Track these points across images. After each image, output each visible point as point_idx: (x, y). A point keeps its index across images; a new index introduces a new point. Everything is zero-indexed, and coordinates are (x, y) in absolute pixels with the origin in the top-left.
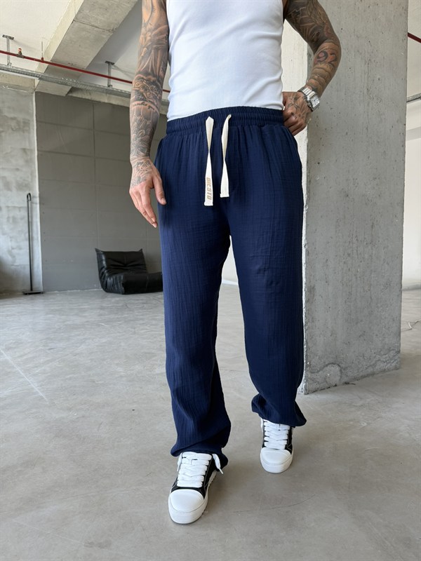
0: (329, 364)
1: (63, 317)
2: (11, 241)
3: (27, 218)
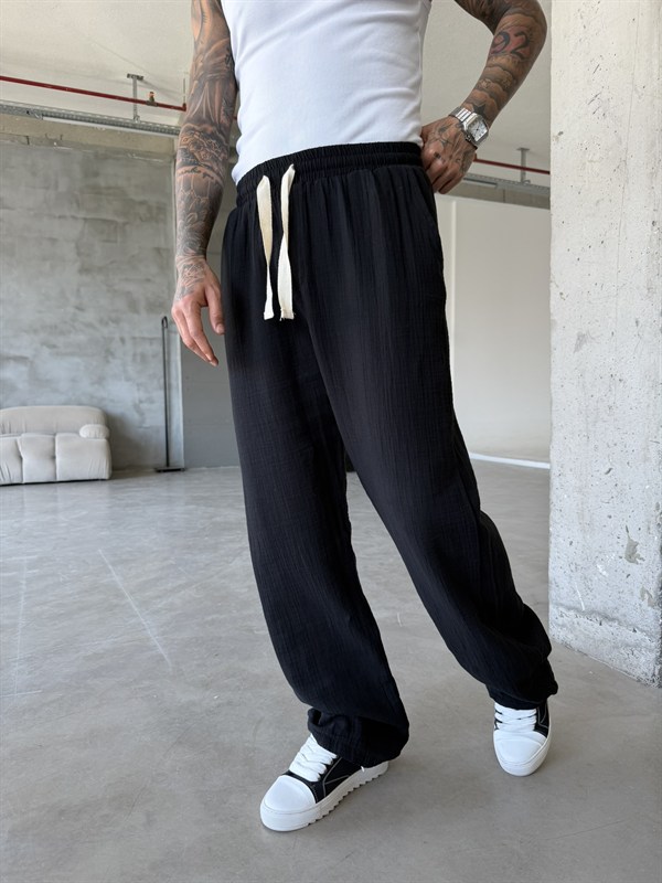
1: (211, 510)
2: (138, 390)
3: (161, 355)
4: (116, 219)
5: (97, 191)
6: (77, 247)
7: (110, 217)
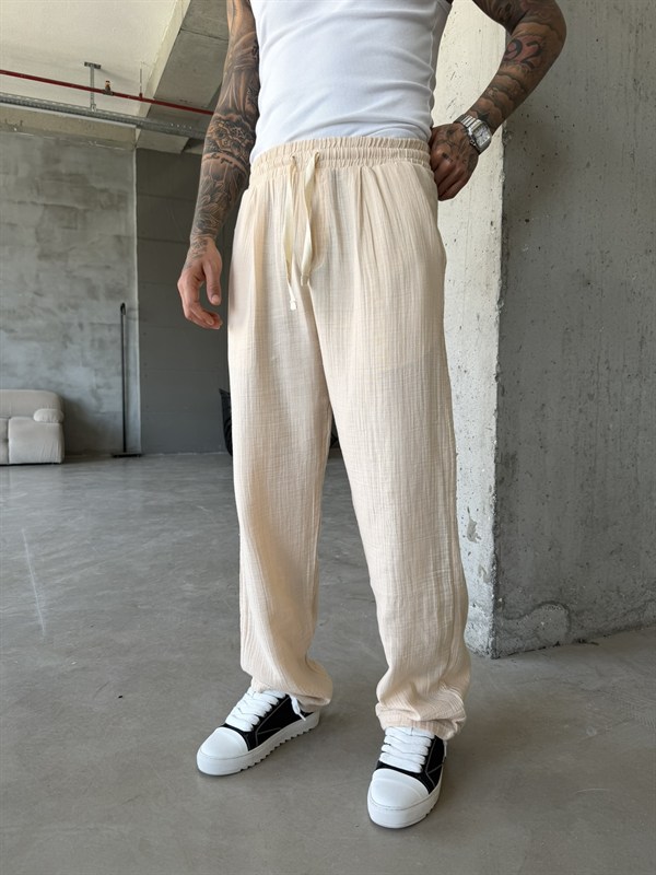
0: (543, 604)
1: (149, 494)
2: (96, 375)
3: (120, 341)
4: (76, 206)
5: (57, 177)
6: (37, 233)
7: (71, 204)
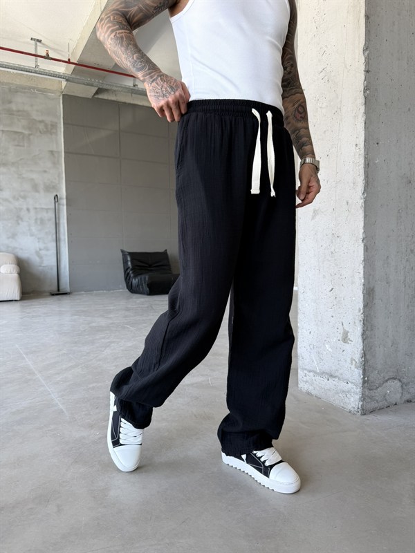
0: (389, 379)
1: (89, 319)
2: (39, 242)
3: (54, 220)
4: (23, 131)
5: (10, 113)
7: (20, 131)
